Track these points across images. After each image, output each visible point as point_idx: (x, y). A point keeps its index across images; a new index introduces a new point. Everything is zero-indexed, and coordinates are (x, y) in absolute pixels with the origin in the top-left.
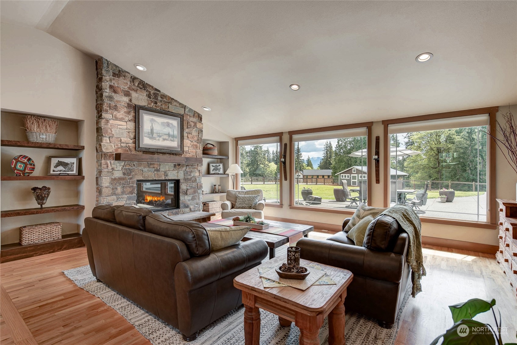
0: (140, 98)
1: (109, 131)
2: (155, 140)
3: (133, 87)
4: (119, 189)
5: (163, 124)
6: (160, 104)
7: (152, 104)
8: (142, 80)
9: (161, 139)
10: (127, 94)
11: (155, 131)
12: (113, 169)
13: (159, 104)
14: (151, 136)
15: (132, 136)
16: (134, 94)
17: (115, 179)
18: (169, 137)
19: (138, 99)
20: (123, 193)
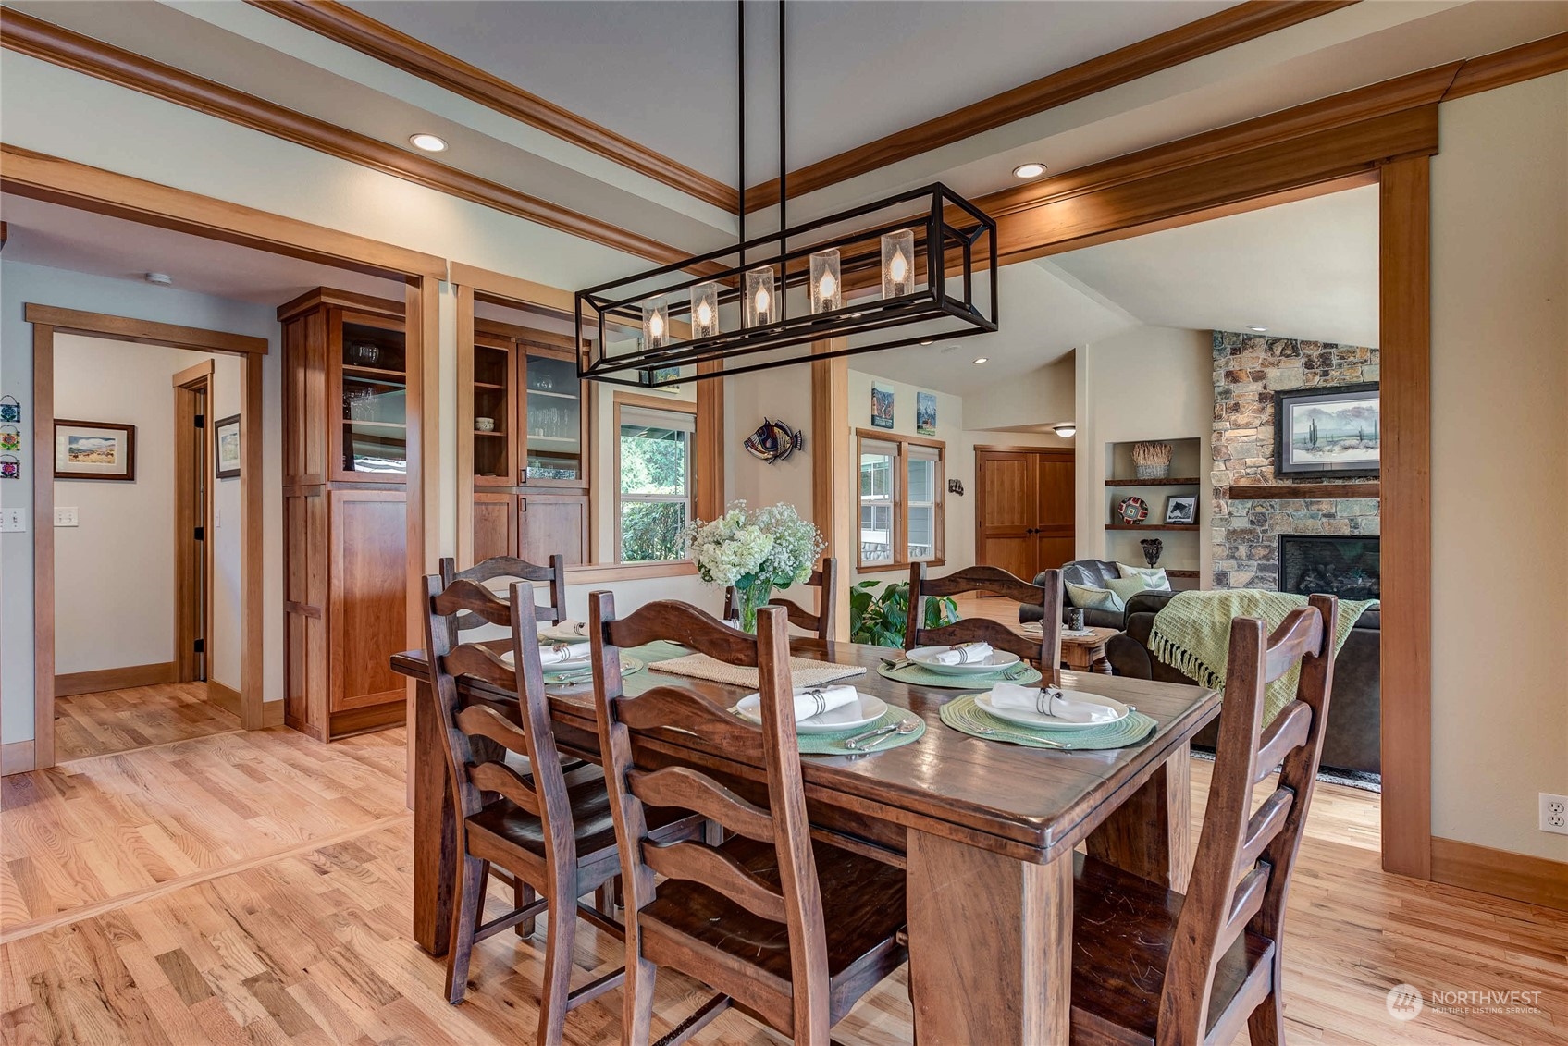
0: (1289, 375)
1: (1224, 450)
2: (1321, 453)
3: (1271, 359)
4: (1243, 550)
5: (1343, 415)
6: (1338, 373)
7: (1317, 378)
8: (1291, 340)
9: (1337, 448)
10: (1258, 377)
11: (1320, 434)
12: (1230, 514)
13: (1333, 373)
14: (1310, 445)
15: (1268, 450)
16: (1272, 373)
17: (1235, 531)
18: (1361, 440)
19: (1280, 380)
20: (1250, 557)
